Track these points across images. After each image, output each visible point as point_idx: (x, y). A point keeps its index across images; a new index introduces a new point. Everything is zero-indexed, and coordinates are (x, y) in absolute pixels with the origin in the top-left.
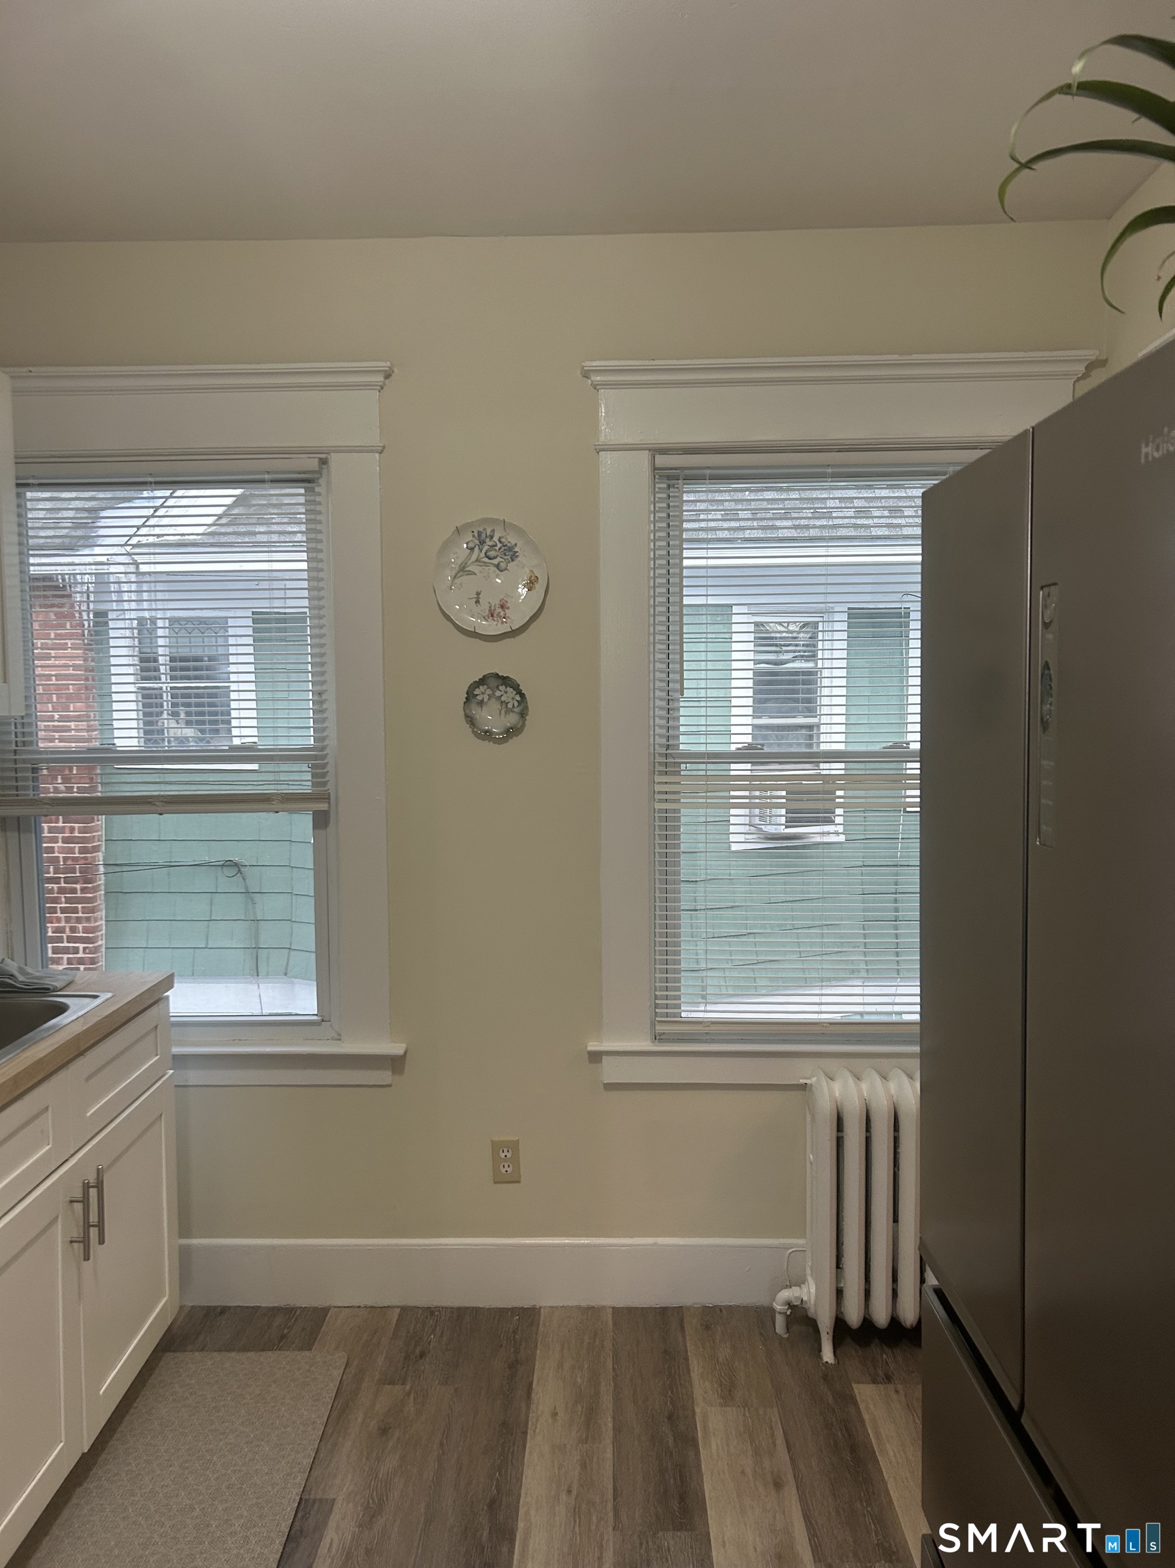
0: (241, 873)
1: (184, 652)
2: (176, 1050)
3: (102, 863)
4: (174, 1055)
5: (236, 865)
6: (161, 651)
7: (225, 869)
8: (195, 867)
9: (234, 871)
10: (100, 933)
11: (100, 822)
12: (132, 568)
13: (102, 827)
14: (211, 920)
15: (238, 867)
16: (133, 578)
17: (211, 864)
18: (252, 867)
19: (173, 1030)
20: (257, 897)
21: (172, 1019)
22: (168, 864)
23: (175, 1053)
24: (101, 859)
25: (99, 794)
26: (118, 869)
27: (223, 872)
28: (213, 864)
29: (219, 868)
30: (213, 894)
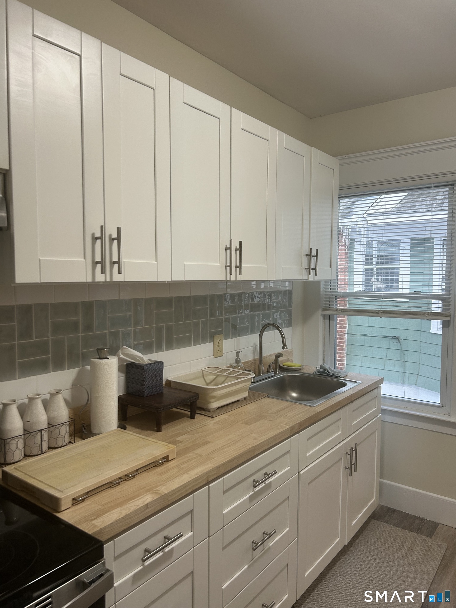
0: (399, 342)
1: (383, 253)
2: (382, 407)
3: (346, 333)
4: (382, 409)
5: (398, 338)
6: (374, 252)
7: (393, 339)
8: (381, 338)
9: (396, 341)
10: (344, 359)
11: (347, 318)
12: (365, 222)
13: (347, 320)
14: (386, 359)
15: (398, 340)
16: (365, 226)
17: (387, 337)
18: (404, 340)
19: (382, 399)
20: (406, 352)
21: (382, 395)
22: (371, 336)
23: (382, 408)
24: (346, 331)
25: (347, 308)
26: (352, 336)
27: (392, 341)
28: (388, 337)
29: (391, 339)
30: (388, 349)
